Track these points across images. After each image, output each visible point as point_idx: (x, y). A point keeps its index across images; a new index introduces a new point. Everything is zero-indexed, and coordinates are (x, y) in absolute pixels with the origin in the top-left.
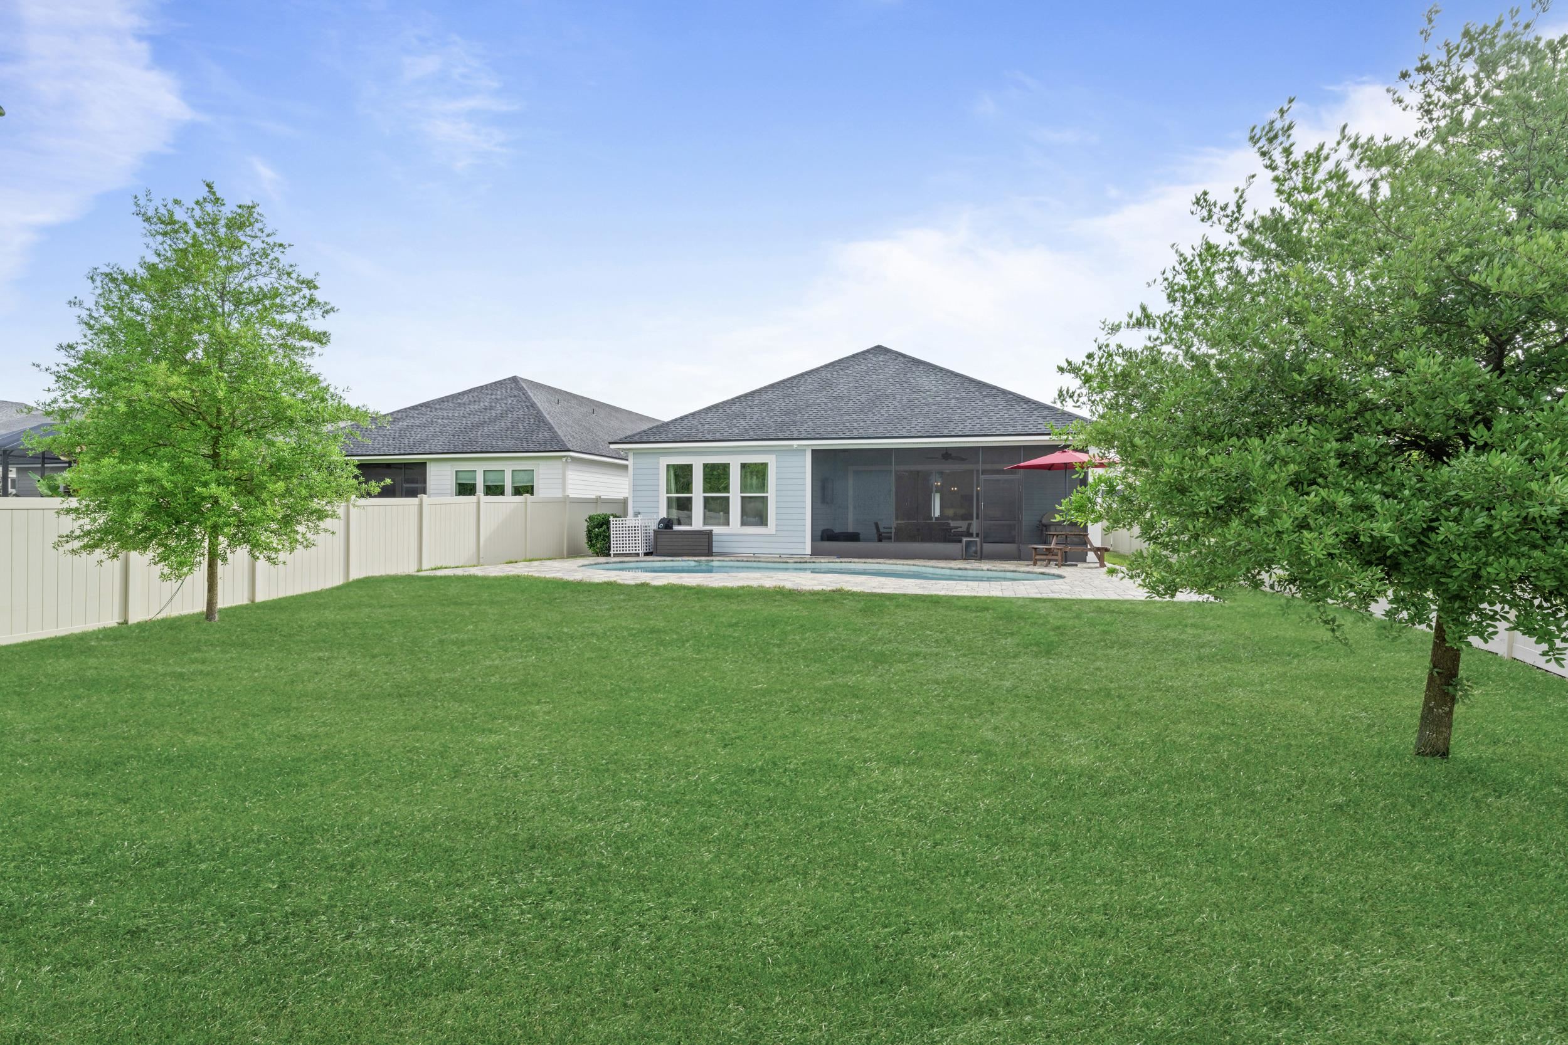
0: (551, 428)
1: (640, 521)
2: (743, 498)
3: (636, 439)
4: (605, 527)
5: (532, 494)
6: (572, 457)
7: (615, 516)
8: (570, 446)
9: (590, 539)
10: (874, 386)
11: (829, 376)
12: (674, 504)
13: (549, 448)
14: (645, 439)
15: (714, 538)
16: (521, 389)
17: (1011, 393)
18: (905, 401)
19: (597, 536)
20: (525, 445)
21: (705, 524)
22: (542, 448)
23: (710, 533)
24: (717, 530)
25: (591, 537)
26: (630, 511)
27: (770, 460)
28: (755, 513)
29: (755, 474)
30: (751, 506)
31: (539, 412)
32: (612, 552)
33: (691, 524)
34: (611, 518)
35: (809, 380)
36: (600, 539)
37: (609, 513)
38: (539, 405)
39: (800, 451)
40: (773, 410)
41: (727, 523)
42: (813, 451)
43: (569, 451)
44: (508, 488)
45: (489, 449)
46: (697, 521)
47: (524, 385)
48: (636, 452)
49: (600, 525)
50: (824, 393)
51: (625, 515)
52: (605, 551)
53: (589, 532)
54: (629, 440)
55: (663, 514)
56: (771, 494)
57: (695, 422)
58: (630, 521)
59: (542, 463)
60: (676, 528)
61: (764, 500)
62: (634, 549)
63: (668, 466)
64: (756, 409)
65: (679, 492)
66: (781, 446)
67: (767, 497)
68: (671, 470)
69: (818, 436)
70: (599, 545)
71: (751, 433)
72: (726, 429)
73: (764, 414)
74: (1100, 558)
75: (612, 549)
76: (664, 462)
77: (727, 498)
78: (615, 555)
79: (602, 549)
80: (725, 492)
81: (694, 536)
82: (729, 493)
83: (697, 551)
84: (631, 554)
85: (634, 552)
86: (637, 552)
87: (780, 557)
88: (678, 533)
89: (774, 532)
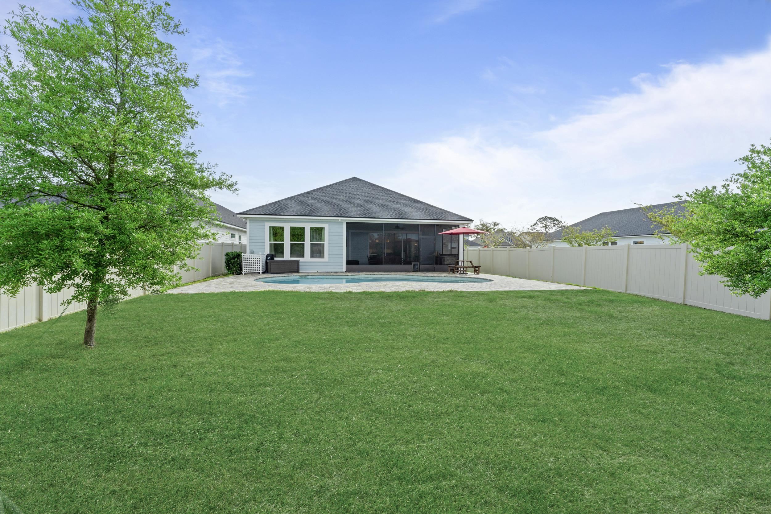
1: (256, 256)
2: (311, 244)
3: (252, 212)
4: (237, 258)
12: (273, 247)
14: (258, 213)
19: (233, 264)
21: (291, 257)
23: (298, 262)
24: (300, 260)
25: (229, 265)
27: (326, 226)
28: (318, 251)
29: (318, 232)
30: (315, 248)
32: (243, 272)
33: (283, 257)
34: (241, 254)
36: (235, 265)
37: (238, 251)
39: (341, 222)
40: (321, 202)
41: (303, 256)
42: (346, 223)
46: (287, 256)
48: (251, 220)
49: (234, 258)
51: (247, 253)
52: (238, 271)
53: (227, 261)
54: (247, 213)
56: (326, 243)
57: (282, 205)
60: (276, 259)
61: (322, 246)
62: (257, 270)
63: (270, 227)
64: (312, 201)
65: (276, 241)
66: (332, 220)
67: (324, 244)
68: (271, 229)
69: (350, 216)
70: (234, 269)
71: (316, 213)
72: (302, 210)
73: (318, 204)
74: (477, 270)
75: (243, 270)
76: (268, 225)
77: (303, 244)
78: (245, 274)
79: (236, 270)
80: (302, 241)
81: (290, 263)
82: (304, 241)
83: (292, 271)
84: (255, 273)
85: (257, 272)
86: (259, 272)
87: (331, 272)
88: (282, 262)
89: (327, 261)
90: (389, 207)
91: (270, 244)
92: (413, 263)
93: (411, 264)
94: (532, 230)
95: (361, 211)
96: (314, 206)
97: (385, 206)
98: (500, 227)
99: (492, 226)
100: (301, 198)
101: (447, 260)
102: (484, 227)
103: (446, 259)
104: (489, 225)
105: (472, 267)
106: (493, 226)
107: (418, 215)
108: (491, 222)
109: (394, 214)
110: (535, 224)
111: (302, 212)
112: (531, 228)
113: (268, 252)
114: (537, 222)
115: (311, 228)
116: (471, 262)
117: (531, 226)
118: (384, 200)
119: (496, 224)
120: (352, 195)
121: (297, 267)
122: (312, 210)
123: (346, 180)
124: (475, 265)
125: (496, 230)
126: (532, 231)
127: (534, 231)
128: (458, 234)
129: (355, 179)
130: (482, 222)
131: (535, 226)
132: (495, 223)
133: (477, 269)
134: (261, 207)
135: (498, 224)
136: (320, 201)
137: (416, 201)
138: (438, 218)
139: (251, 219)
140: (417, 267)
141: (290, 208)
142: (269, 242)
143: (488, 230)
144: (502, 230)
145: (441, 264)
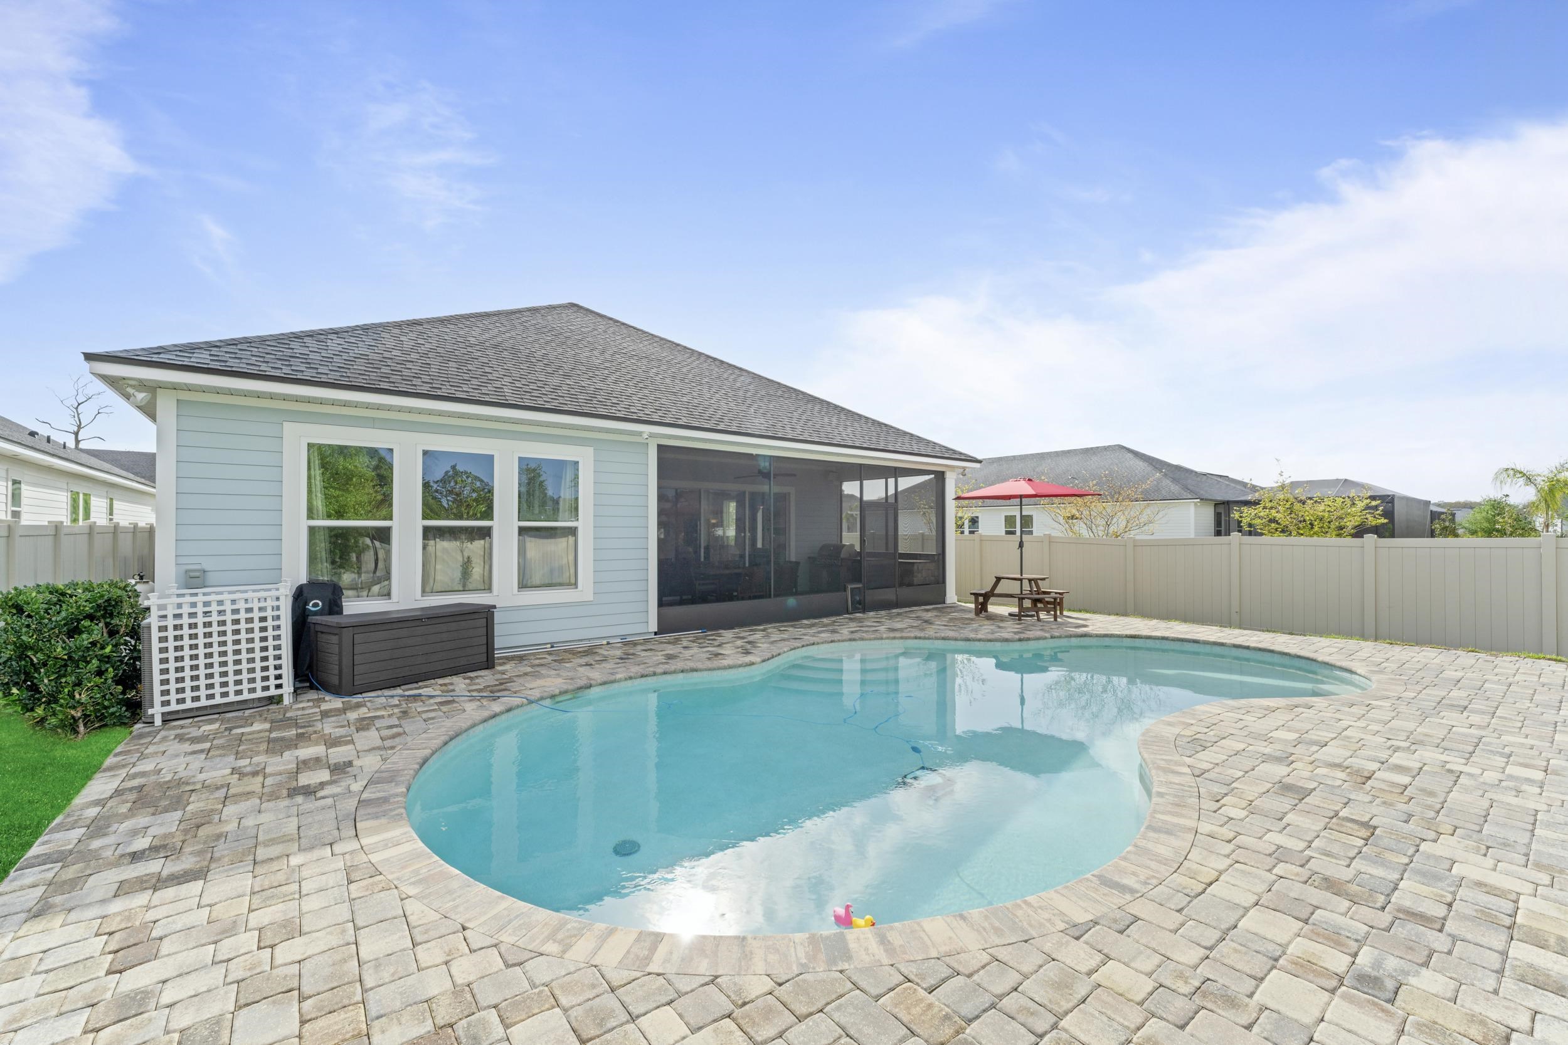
2: (522, 529)
12: (329, 544)
23: (488, 612)
27: (584, 456)
32: (155, 710)
42: (660, 448)
46: (407, 587)
48: (189, 400)
54: (173, 358)
56: (585, 522)
60: (354, 607)
61: (569, 535)
65: (340, 515)
67: (574, 529)
69: (681, 422)
75: (158, 699)
78: (168, 718)
80: (482, 518)
81: (453, 626)
82: (492, 519)
83: (463, 662)
84: (245, 701)
85: (260, 694)
86: (273, 692)
87: (608, 643)
88: (414, 623)
89: (590, 597)
91: (312, 530)
92: (850, 587)
93: (845, 589)
113: (297, 570)
115: (522, 461)
121: (483, 640)
139: (185, 395)
142: (305, 523)
145: (909, 583)
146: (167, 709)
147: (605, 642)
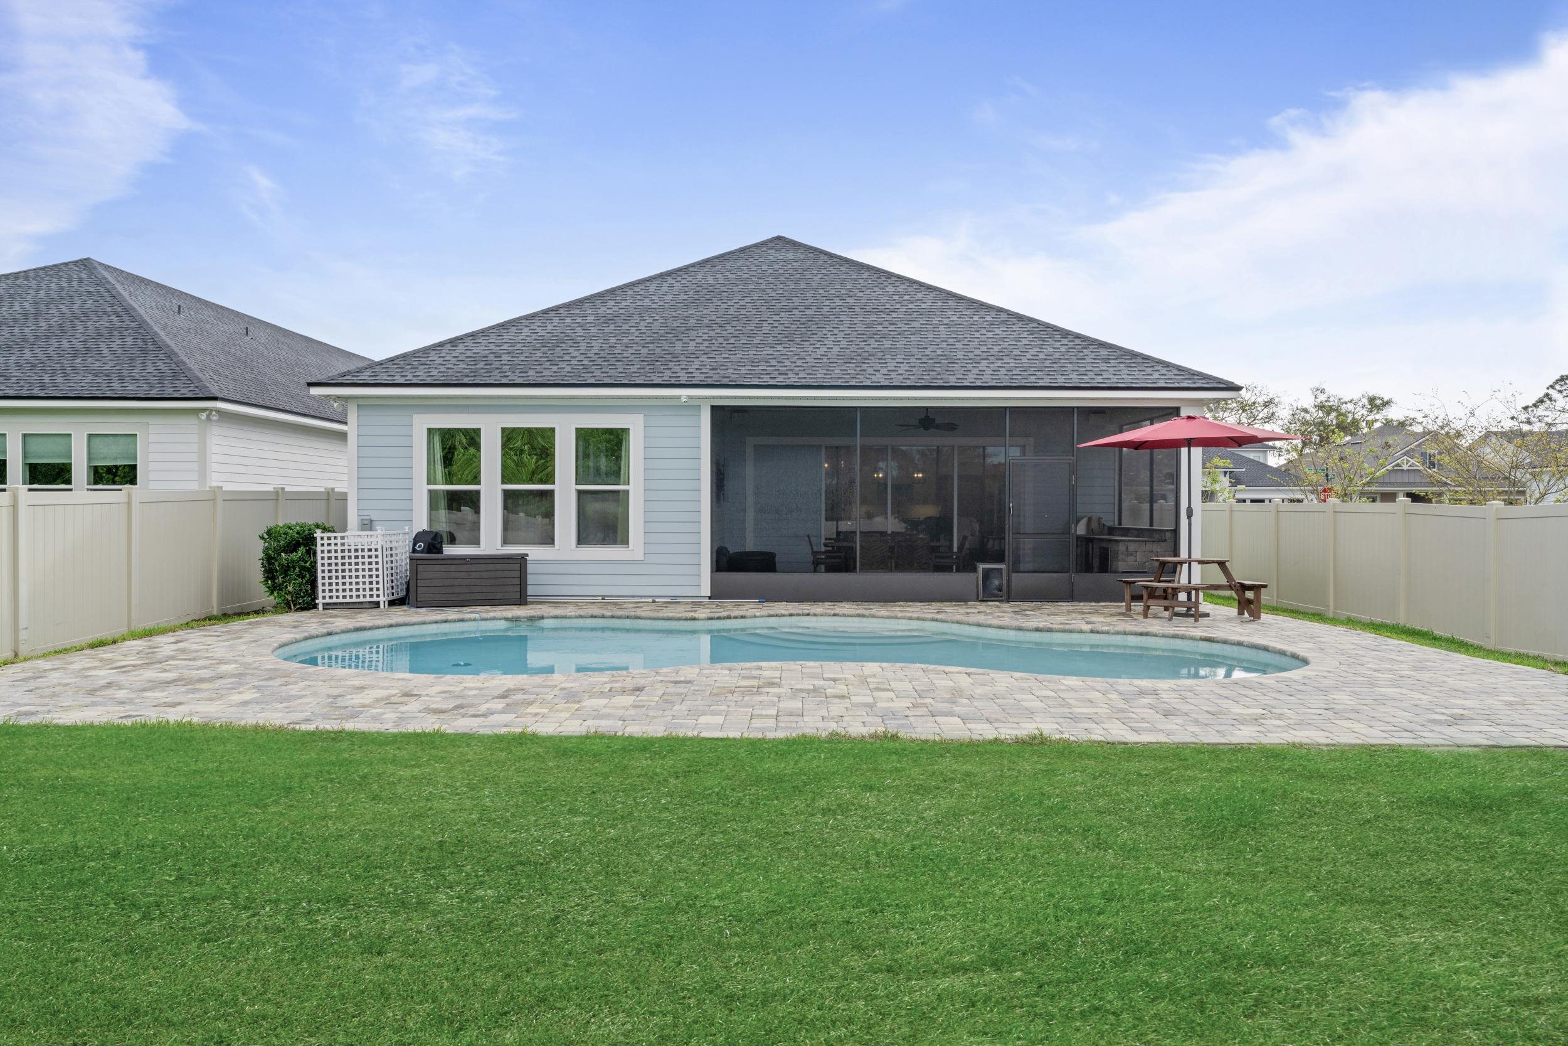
0: (170, 355)
1: (377, 538)
2: (580, 493)
3: (368, 377)
4: (302, 550)
5: (133, 481)
6: (219, 412)
7: (325, 529)
8: (215, 390)
9: (270, 574)
10: (797, 301)
11: (711, 280)
12: (443, 503)
13: (169, 392)
14: (383, 378)
15: (530, 568)
16: (101, 282)
17: (1032, 320)
18: (860, 327)
19: (286, 569)
20: (116, 385)
21: (505, 541)
22: (154, 393)
23: (522, 559)
24: (535, 553)
25: (272, 570)
26: (353, 519)
27: (635, 425)
28: (604, 522)
29: (605, 448)
30: (594, 507)
31: (142, 324)
32: (320, 601)
33: (476, 542)
34: (318, 534)
35: (677, 286)
36: (293, 574)
37: (311, 521)
38: (142, 311)
39: (692, 407)
40: (627, 333)
41: (549, 539)
42: (714, 408)
43: (215, 399)
44: (80, 471)
45: (36, 391)
46: (490, 538)
47: (107, 275)
48: (364, 404)
49: (292, 547)
50: (712, 308)
51: (344, 529)
52: (305, 600)
53: (269, 560)
54: (348, 379)
55: (421, 524)
56: (635, 486)
57: (480, 350)
58: (354, 537)
59: (155, 423)
60: (449, 550)
61: (621, 498)
62: (368, 593)
63: (430, 431)
64: (594, 331)
65: (452, 481)
66: (656, 398)
67: (627, 492)
68: (437, 440)
69: (725, 381)
70: (290, 588)
71: (597, 373)
72: (547, 365)
73: (613, 340)
74: (1250, 602)
75: (320, 594)
76: (423, 423)
77: (550, 494)
78: (327, 606)
79: (297, 594)
80: (545, 483)
81: (491, 567)
82: (554, 483)
83: (499, 596)
84: (362, 603)
85: (368, 599)
86: (375, 599)
87: (654, 602)
88: (460, 562)
89: (640, 556)
90: (887, 343)
91: (431, 492)
92: (981, 567)
93: (975, 570)
94: (1529, 422)
95: (773, 362)
96: (595, 350)
97: (872, 341)
98: (1394, 414)
99: (1361, 412)
100: (556, 321)
101: (1128, 553)
102: (1328, 414)
103: (1122, 548)
104: (1350, 407)
105: (1230, 587)
106: (1364, 412)
107: (1003, 371)
108: (1356, 397)
109: (904, 367)
110: (1541, 401)
111: (547, 373)
112: (1523, 417)
114: (1551, 391)
115: (579, 431)
116: (1222, 564)
117: (1526, 408)
118: (873, 317)
119: (1376, 404)
120: (753, 302)
121: (517, 581)
122: (586, 362)
123: (742, 250)
124: (1238, 579)
125: (1377, 425)
126: (1526, 428)
127: (1537, 427)
128: (1175, 445)
129: (780, 242)
130: (1322, 398)
131: (1542, 407)
132: (1372, 400)
133: (1249, 595)
134: (404, 356)
135: (1386, 403)
136: (626, 327)
137: (1003, 316)
138: (1086, 380)
139: (361, 402)
140: (996, 582)
141: (505, 358)
142: (426, 488)
143: (1348, 427)
144: (1402, 424)
145: (1104, 568)
146: (324, 601)
147: (650, 600)
